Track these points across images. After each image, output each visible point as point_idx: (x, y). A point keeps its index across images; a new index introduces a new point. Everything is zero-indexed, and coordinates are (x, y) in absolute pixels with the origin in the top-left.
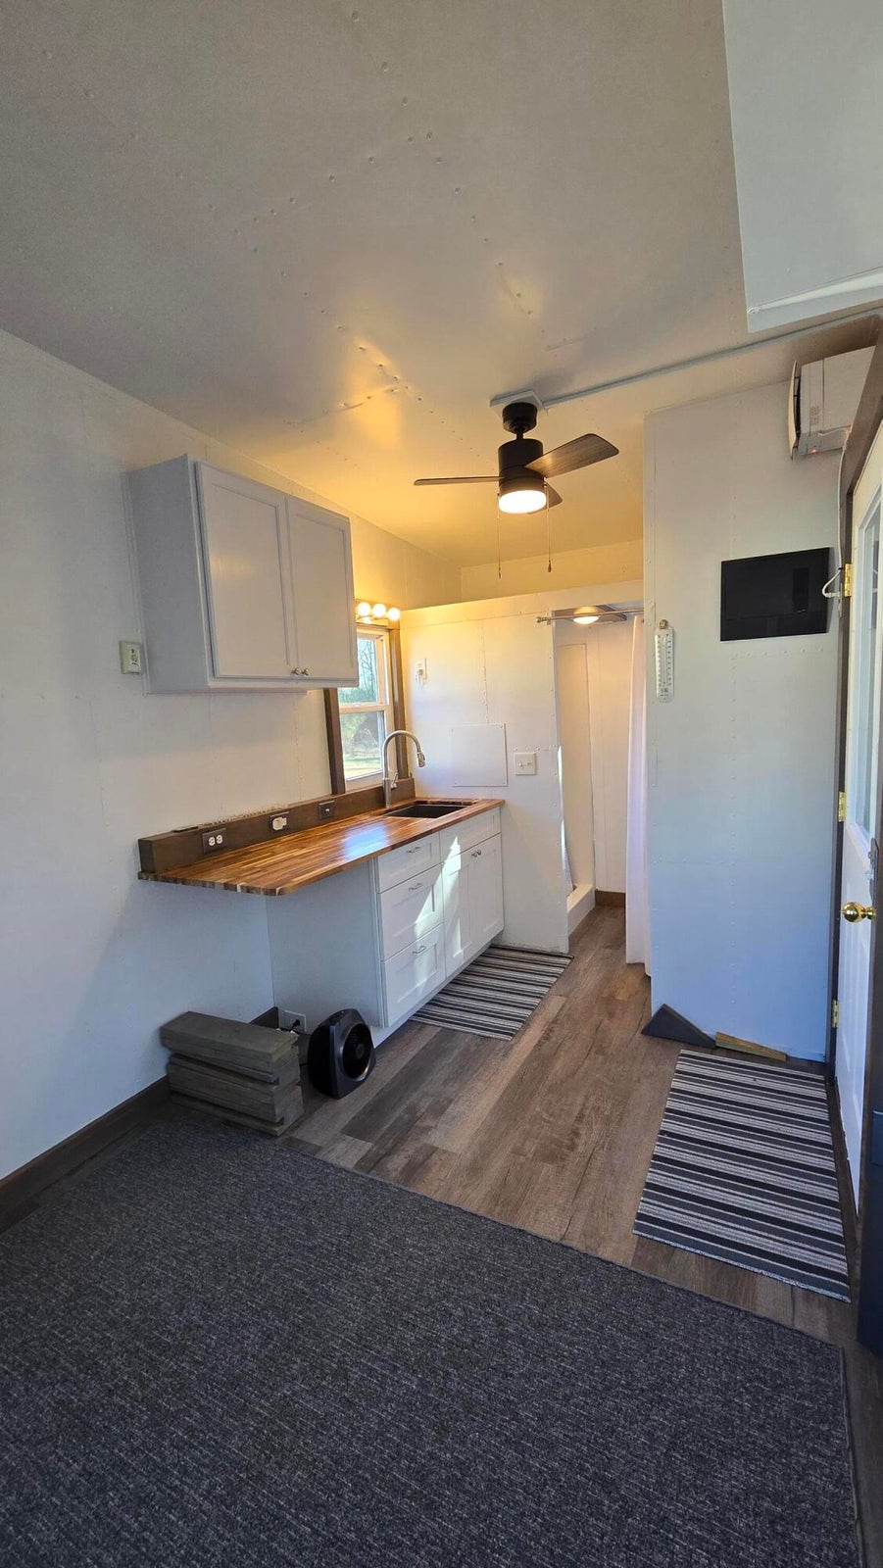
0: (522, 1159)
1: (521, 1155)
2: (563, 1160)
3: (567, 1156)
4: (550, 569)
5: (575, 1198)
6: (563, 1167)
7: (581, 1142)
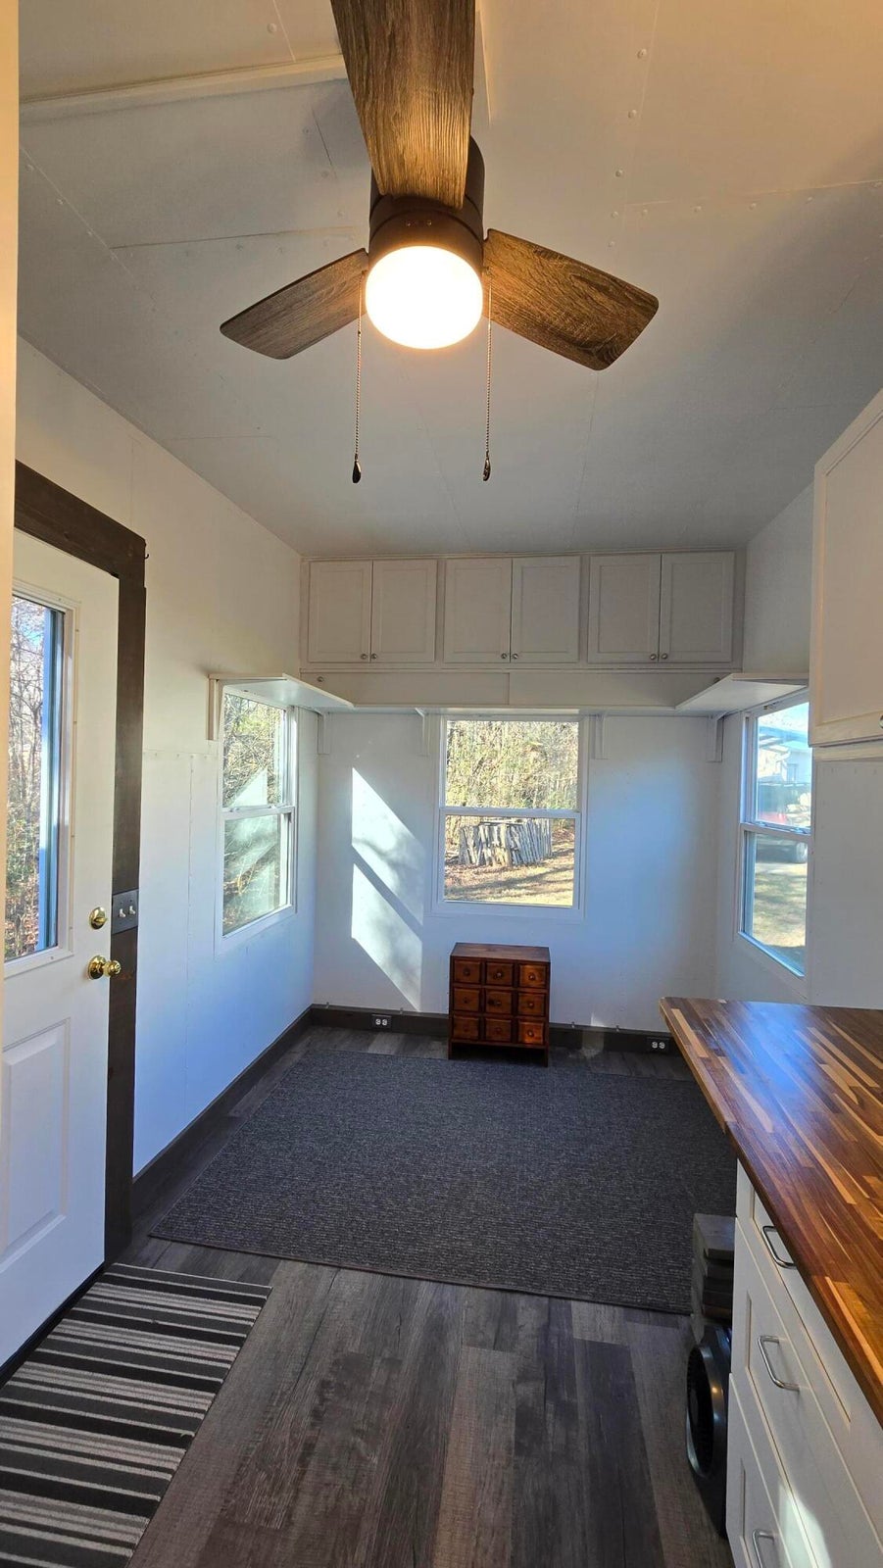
0: (387, 1354)
1: (389, 1359)
2: (336, 1363)
3: (331, 1371)
4: (356, 477)
5: (324, 1315)
6: (336, 1351)
7: (311, 1400)
